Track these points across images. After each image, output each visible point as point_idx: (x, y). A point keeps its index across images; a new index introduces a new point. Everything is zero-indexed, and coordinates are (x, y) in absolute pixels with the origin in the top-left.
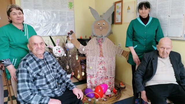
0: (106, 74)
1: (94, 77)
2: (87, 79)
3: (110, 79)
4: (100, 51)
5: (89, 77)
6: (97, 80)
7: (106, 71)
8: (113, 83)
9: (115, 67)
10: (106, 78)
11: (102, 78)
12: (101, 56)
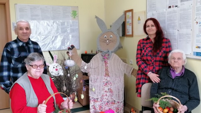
0: (113, 97)
1: (98, 101)
2: (90, 103)
3: (118, 104)
4: (106, 70)
5: (92, 101)
6: (102, 105)
7: (113, 94)
8: (121, 109)
9: (123, 89)
10: (113, 102)
11: (108, 102)
12: (107, 75)
